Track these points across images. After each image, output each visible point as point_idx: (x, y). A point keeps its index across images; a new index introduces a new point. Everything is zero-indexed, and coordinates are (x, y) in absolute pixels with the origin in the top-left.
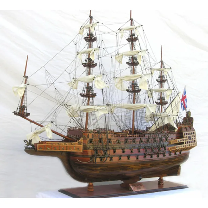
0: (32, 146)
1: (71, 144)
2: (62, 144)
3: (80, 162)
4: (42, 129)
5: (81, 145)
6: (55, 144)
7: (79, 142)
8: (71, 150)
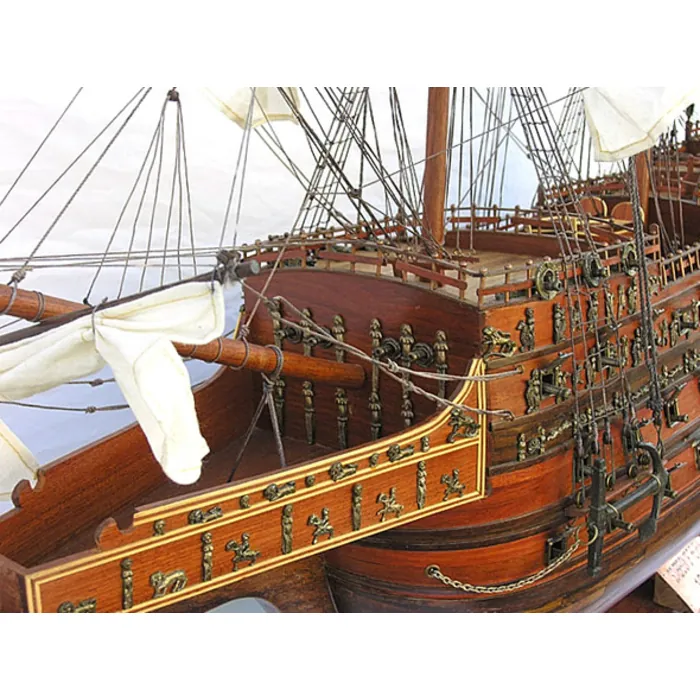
1: (392, 455)
2: (308, 483)
3: (460, 592)
5: (478, 439)
6: (238, 504)
7: (453, 415)
8: (397, 517)
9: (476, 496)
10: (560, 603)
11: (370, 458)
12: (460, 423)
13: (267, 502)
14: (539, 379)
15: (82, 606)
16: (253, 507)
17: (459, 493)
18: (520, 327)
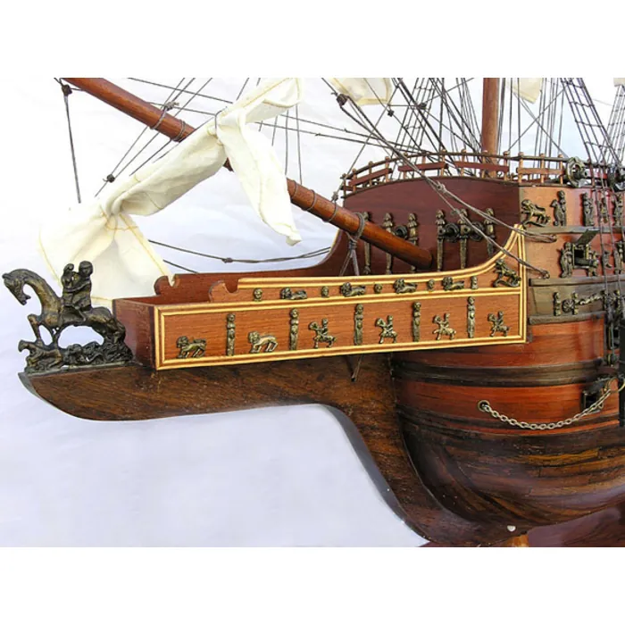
0: (96, 326)
1: (445, 284)
2: (376, 290)
3: (507, 425)
4: (177, 156)
5: (519, 290)
6: (320, 292)
7: (497, 264)
8: (450, 339)
9: (519, 339)
10: (596, 454)
11: (427, 283)
12: (503, 272)
13: (343, 297)
14: (571, 250)
15: (195, 342)
16: (331, 298)
17: (504, 333)
18: (554, 205)
